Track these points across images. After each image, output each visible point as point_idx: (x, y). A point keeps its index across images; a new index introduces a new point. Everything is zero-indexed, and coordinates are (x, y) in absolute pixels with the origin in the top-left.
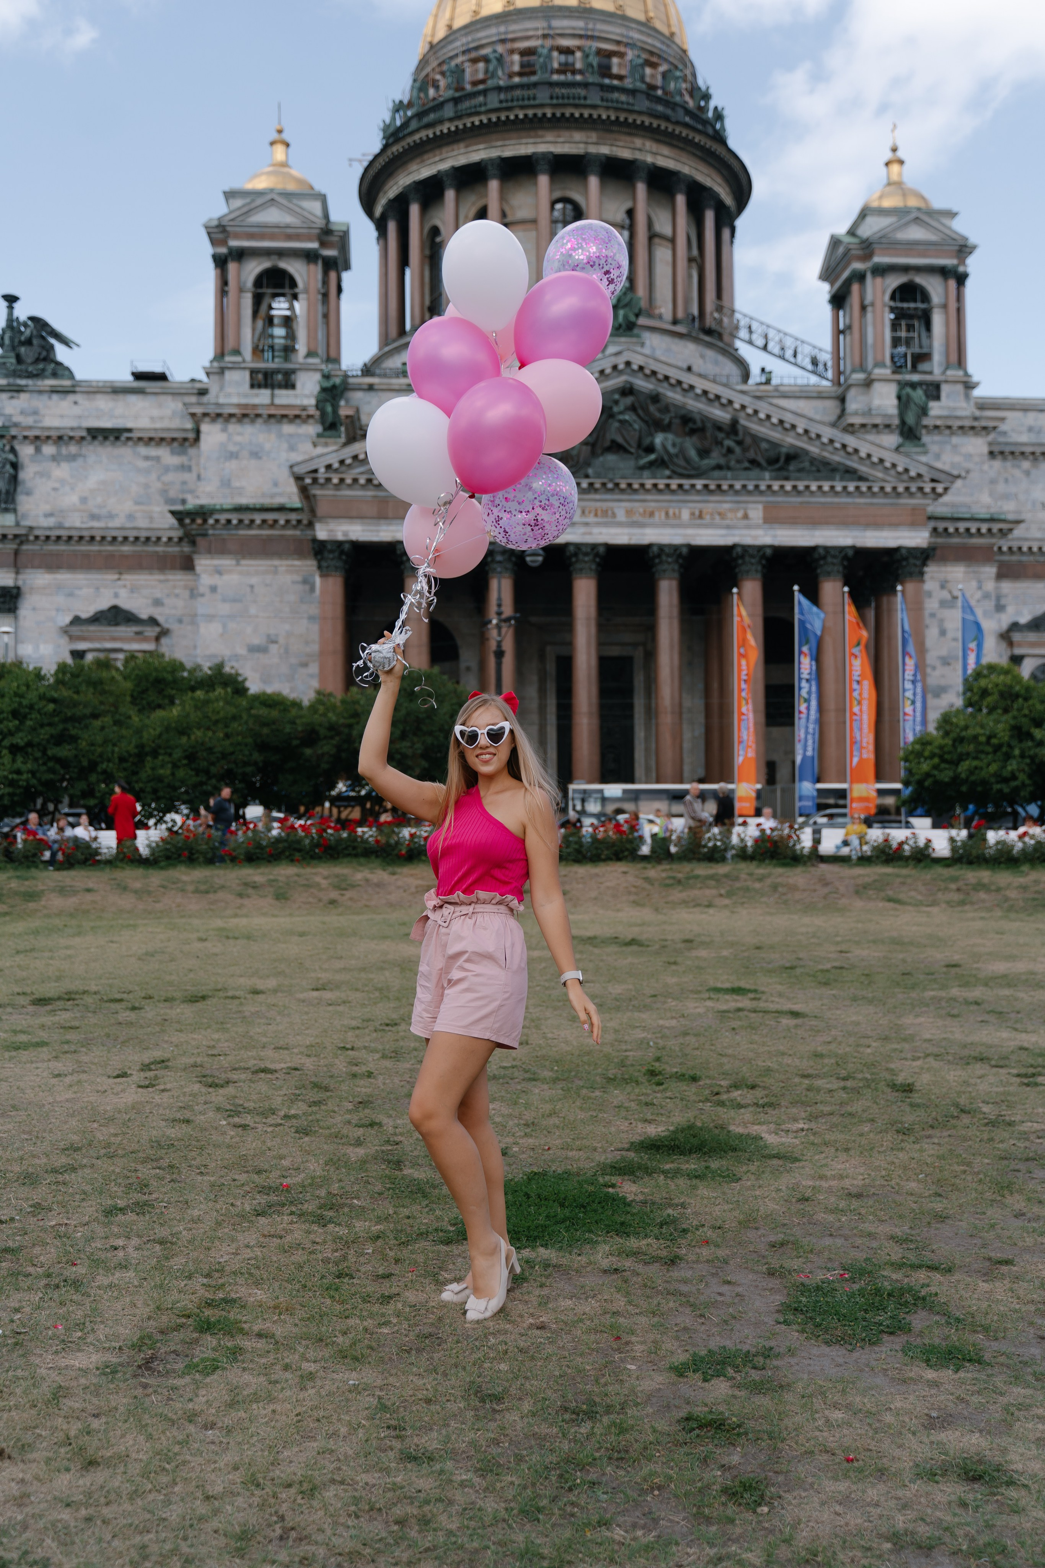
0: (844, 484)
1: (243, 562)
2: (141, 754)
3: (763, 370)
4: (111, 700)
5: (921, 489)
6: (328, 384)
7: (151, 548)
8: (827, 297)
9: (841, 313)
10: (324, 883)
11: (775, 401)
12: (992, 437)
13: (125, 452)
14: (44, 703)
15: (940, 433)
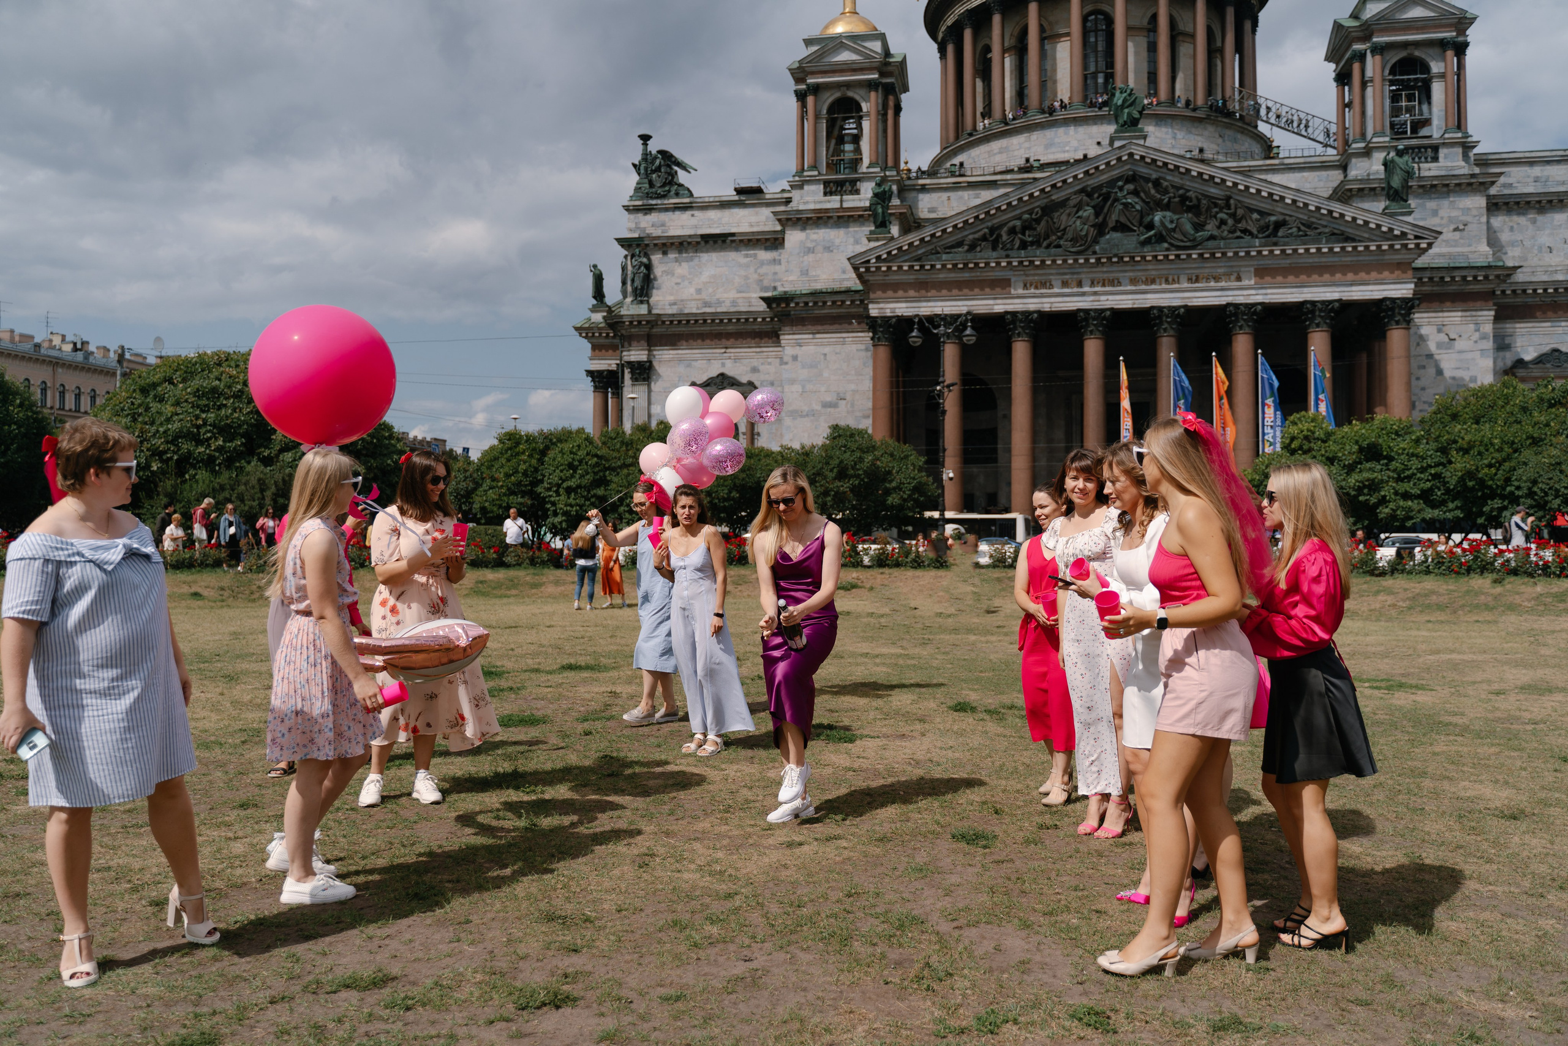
0: (1330, 245)
1: (818, 336)
5: (1405, 246)
6: (881, 188)
7: (749, 327)
8: (1333, 75)
9: (1346, 88)
12: (1493, 191)
13: (730, 254)
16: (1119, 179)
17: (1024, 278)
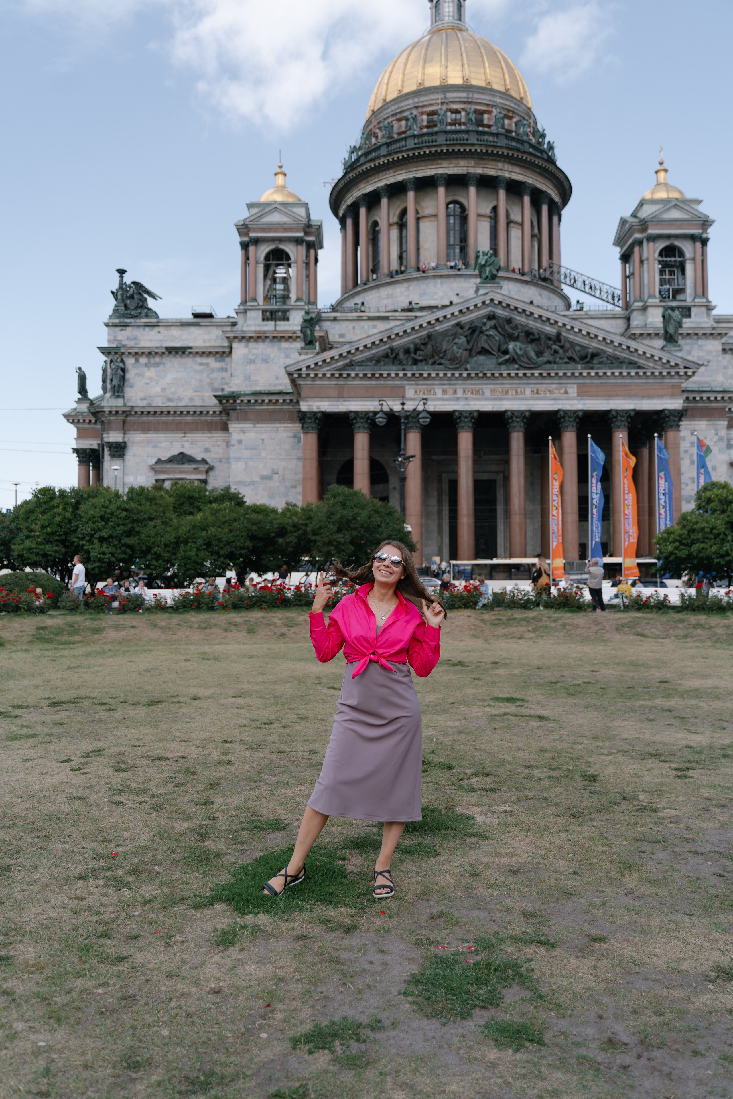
0: (628, 371)
1: (257, 425)
2: (177, 543)
3: (578, 302)
4: (161, 509)
5: (677, 373)
6: (308, 317)
7: (203, 418)
8: (619, 256)
9: (628, 265)
10: (279, 623)
11: (585, 321)
12: (724, 340)
13: (188, 361)
14: (120, 511)
15: (691, 338)
16: (483, 317)
17: (415, 386)
